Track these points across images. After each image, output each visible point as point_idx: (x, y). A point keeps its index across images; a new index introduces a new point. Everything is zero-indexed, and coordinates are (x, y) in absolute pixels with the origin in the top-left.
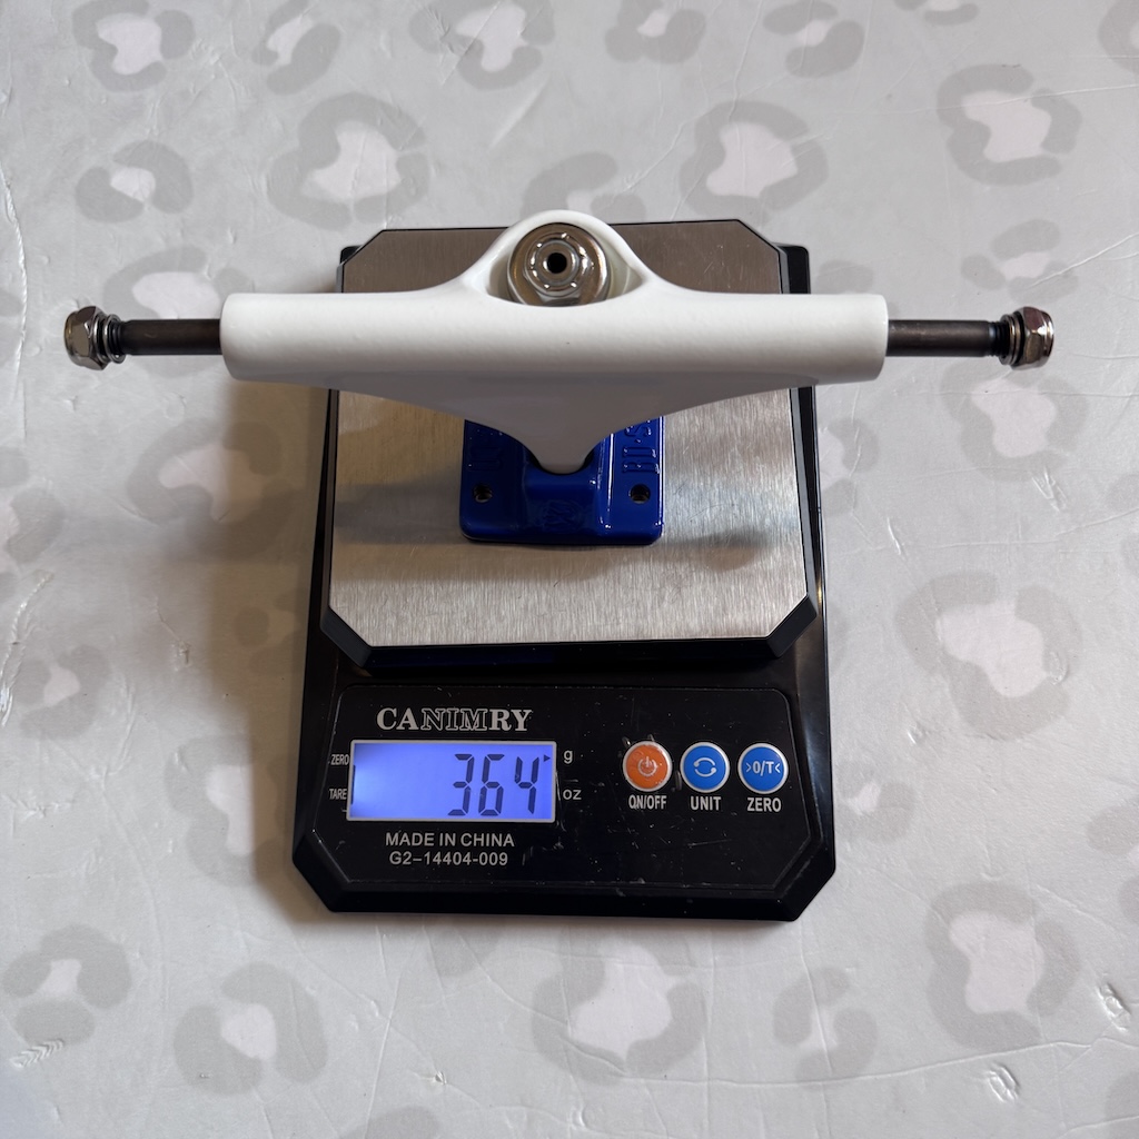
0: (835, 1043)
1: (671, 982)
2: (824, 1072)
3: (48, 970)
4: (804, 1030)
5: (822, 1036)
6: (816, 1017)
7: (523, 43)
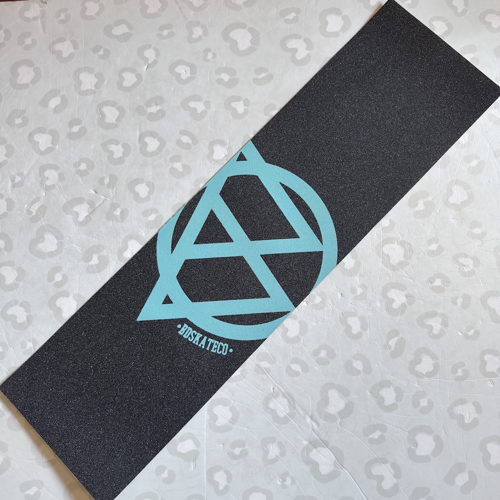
0: (462, 374)
1: (434, 362)
2: (459, 379)
3: (320, 352)
4: (457, 372)
5: (460, 373)
6: (459, 370)
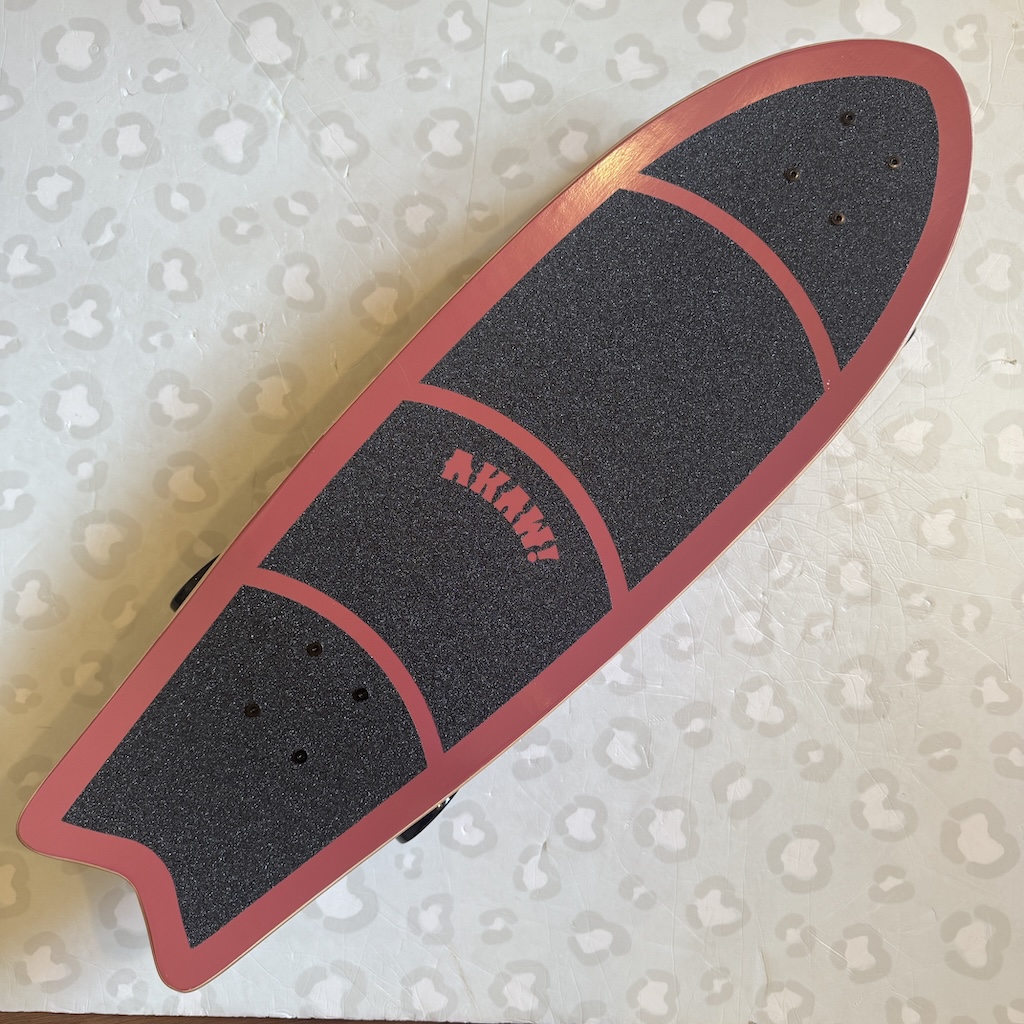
7: (19, 593)
